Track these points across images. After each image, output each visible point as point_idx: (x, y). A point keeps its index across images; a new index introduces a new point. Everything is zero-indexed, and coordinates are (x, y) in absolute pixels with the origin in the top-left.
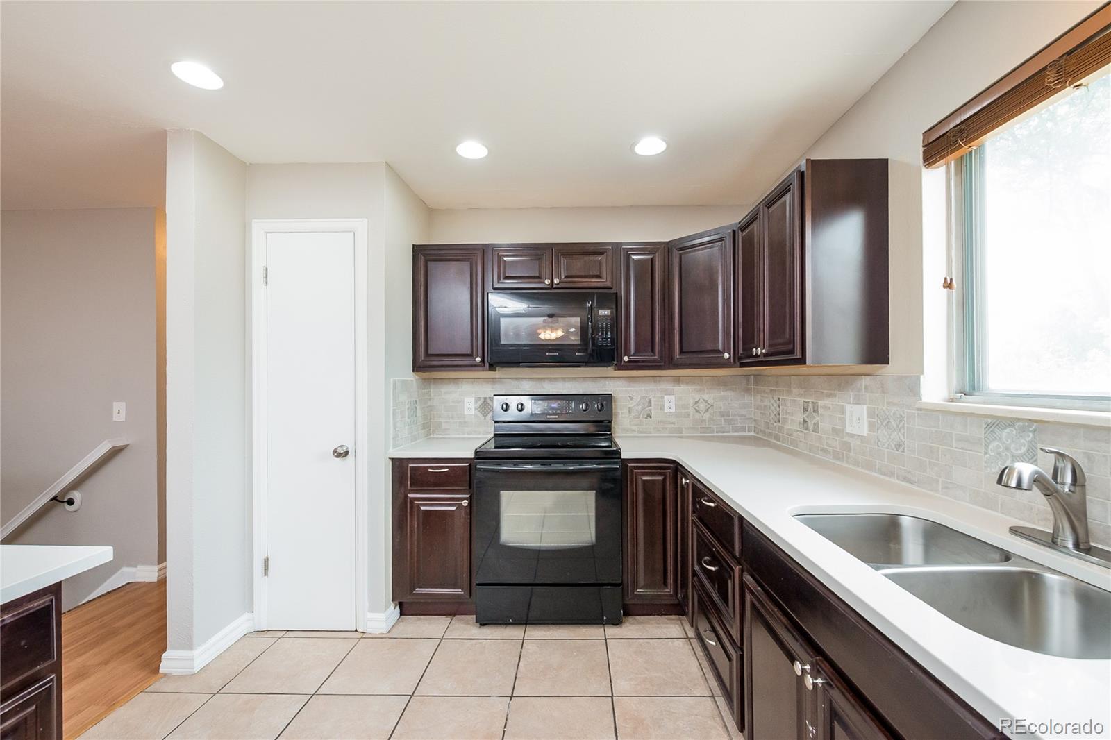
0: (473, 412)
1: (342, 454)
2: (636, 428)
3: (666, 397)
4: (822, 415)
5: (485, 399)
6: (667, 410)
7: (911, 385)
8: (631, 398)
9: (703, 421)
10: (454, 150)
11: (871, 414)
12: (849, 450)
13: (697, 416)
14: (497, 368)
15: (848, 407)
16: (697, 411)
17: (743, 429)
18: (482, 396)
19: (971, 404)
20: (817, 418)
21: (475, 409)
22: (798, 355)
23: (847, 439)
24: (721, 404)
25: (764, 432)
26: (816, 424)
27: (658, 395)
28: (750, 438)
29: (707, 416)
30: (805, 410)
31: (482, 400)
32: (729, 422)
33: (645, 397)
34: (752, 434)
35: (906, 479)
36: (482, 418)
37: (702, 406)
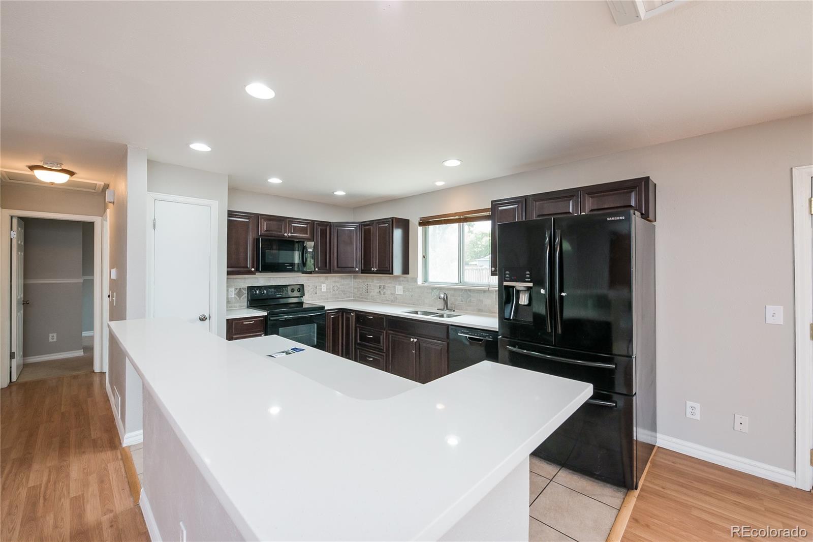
0: (233, 296)
1: (203, 319)
2: (311, 299)
3: (322, 285)
4: (387, 289)
5: (240, 289)
6: (323, 291)
7: (415, 280)
8: (309, 286)
9: (336, 294)
10: (267, 180)
11: (404, 288)
12: (397, 299)
13: (334, 292)
14: (256, 273)
15: (397, 286)
16: (334, 291)
17: (349, 297)
18: (239, 287)
19: (426, 284)
20: (385, 290)
21: (235, 294)
22: (391, 272)
23: (396, 296)
24: (342, 287)
25: (359, 297)
26: (385, 292)
27: (319, 284)
28: (352, 300)
29: (337, 292)
30: (380, 288)
31: (238, 290)
32: (345, 294)
33: (314, 285)
34: (352, 298)
35: (414, 305)
36: (238, 298)
37: (336, 288)
